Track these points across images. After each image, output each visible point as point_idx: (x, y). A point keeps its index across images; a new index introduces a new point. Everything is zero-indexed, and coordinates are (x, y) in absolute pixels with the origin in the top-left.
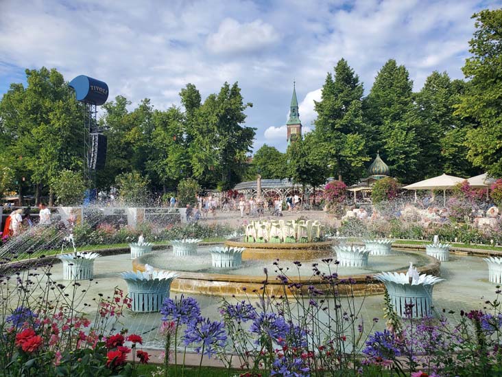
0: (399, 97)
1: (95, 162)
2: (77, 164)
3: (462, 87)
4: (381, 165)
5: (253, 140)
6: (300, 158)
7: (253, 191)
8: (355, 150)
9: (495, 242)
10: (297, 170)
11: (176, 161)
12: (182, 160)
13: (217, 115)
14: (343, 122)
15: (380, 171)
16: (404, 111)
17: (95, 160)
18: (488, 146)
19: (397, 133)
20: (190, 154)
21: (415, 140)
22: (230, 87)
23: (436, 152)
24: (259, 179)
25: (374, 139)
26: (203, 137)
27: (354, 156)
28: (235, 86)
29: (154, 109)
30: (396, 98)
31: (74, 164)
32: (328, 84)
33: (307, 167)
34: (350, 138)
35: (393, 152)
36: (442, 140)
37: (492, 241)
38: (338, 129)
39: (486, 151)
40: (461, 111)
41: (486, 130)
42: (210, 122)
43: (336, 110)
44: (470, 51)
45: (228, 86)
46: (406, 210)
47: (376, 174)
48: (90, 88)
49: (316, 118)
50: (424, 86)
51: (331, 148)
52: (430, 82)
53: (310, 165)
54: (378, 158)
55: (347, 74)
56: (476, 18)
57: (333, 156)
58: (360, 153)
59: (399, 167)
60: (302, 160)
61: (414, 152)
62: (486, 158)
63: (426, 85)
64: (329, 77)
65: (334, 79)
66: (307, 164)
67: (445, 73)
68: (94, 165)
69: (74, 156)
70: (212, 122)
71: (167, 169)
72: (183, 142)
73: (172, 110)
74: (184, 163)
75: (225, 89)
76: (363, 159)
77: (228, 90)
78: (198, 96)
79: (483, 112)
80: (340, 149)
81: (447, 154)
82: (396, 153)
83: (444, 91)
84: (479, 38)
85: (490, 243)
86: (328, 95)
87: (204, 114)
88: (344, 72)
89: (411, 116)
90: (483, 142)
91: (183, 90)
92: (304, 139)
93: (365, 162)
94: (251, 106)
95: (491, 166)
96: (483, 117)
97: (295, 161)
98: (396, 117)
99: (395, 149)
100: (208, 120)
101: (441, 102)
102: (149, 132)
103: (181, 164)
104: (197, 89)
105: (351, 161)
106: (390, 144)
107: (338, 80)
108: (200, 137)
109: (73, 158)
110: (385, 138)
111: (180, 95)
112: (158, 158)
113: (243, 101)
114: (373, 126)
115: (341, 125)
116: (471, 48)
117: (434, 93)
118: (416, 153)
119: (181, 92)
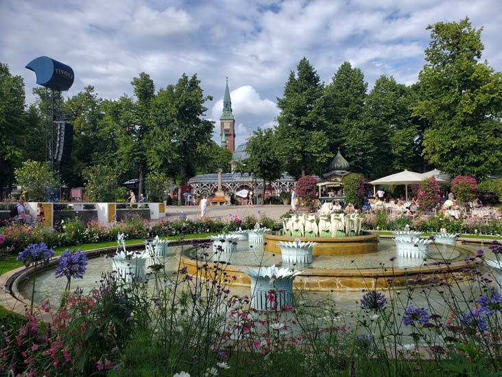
0: (356, 97)
1: (61, 153)
2: (14, 154)
3: (404, 91)
4: (342, 162)
5: (213, 134)
6: (262, 153)
7: (202, 185)
8: (319, 147)
9: (479, 231)
10: (259, 165)
11: (129, 153)
12: (136, 152)
13: (177, 107)
14: (307, 119)
15: (341, 167)
16: (361, 111)
17: (61, 151)
18: (444, 145)
19: (355, 131)
20: (145, 146)
21: (371, 139)
22: (190, 79)
23: (386, 150)
24: (220, 173)
25: (335, 137)
26: (162, 129)
27: (319, 152)
28: (194, 78)
29: (98, 98)
30: (353, 98)
31: (10, 155)
32: (291, 82)
33: (269, 162)
34: (316, 135)
35: (351, 150)
36: (392, 139)
37: (476, 231)
38: (302, 126)
39: (442, 150)
40: (418, 113)
41: (443, 131)
42: (168, 113)
43: (301, 107)
44: (426, 59)
45: (187, 77)
46: (377, 204)
47: (338, 170)
48: (55, 71)
49: (279, 115)
50: (373, 88)
51: (297, 144)
52: (378, 85)
53: (271, 160)
54: (339, 155)
55: (310, 73)
56: (431, 30)
57: (298, 152)
58: (324, 150)
59: (356, 163)
60: (264, 155)
61: (370, 149)
62: (442, 156)
63: (376, 88)
64: (292, 76)
65: (297, 77)
66: (268, 158)
67: (391, 77)
68: (60, 157)
69: (10, 145)
70: (171, 114)
71: (115, 161)
72: (135, 133)
73: (124, 99)
74: (138, 155)
75: (184, 80)
76: (328, 156)
77: (187, 82)
78: (152, 86)
79: (438, 114)
80: (305, 146)
81: (397, 152)
82: (354, 150)
83: (392, 93)
84: (434, 47)
85: (474, 233)
86: (292, 92)
87: (161, 104)
88: (307, 70)
89: (368, 116)
90: (440, 142)
91: (135, 78)
92: (264, 135)
93: (329, 158)
94: (211, 99)
95: (446, 163)
96: (439, 119)
97: (257, 156)
98: (353, 116)
99: (354, 146)
100: (167, 112)
101: (390, 104)
102: (94, 122)
103: (134, 156)
104: (151, 78)
105: (316, 158)
106: (350, 142)
107: (301, 78)
108: (157, 129)
109: (8, 148)
110: (344, 136)
111: (132, 83)
112: (105, 149)
113: (203, 93)
114: (334, 124)
115: (306, 122)
116: (426, 56)
117: (383, 95)
118: (372, 151)
119: (133, 81)
